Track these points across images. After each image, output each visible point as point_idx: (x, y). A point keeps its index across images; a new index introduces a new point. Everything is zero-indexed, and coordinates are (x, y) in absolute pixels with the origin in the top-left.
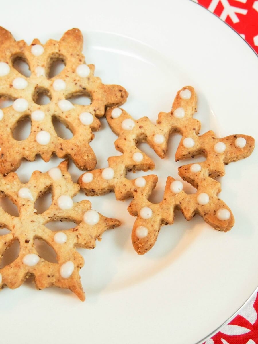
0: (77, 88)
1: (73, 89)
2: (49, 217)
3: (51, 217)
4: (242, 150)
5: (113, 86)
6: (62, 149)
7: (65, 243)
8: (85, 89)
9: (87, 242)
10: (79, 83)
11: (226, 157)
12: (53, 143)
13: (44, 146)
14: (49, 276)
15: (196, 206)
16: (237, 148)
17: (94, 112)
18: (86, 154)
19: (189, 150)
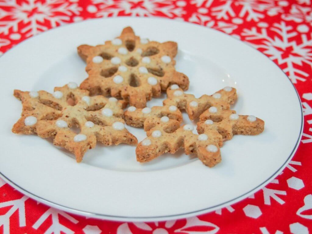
0: (157, 67)
1: (154, 66)
2: (91, 115)
3: (92, 116)
4: (251, 123)
5: (181, 74)
6: (126, 90)
7: (90, 128)
8: (162, 69)
9: (105, 135)
10: (160, 65)
11: (236, 124)
12: (122, 85)
13: (115, 83)
14: (65, 136)
15: (195, 141)
16: (247, 121)
17: (159, 81)
18: (140, 98)
19: (212, 114)
